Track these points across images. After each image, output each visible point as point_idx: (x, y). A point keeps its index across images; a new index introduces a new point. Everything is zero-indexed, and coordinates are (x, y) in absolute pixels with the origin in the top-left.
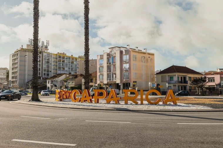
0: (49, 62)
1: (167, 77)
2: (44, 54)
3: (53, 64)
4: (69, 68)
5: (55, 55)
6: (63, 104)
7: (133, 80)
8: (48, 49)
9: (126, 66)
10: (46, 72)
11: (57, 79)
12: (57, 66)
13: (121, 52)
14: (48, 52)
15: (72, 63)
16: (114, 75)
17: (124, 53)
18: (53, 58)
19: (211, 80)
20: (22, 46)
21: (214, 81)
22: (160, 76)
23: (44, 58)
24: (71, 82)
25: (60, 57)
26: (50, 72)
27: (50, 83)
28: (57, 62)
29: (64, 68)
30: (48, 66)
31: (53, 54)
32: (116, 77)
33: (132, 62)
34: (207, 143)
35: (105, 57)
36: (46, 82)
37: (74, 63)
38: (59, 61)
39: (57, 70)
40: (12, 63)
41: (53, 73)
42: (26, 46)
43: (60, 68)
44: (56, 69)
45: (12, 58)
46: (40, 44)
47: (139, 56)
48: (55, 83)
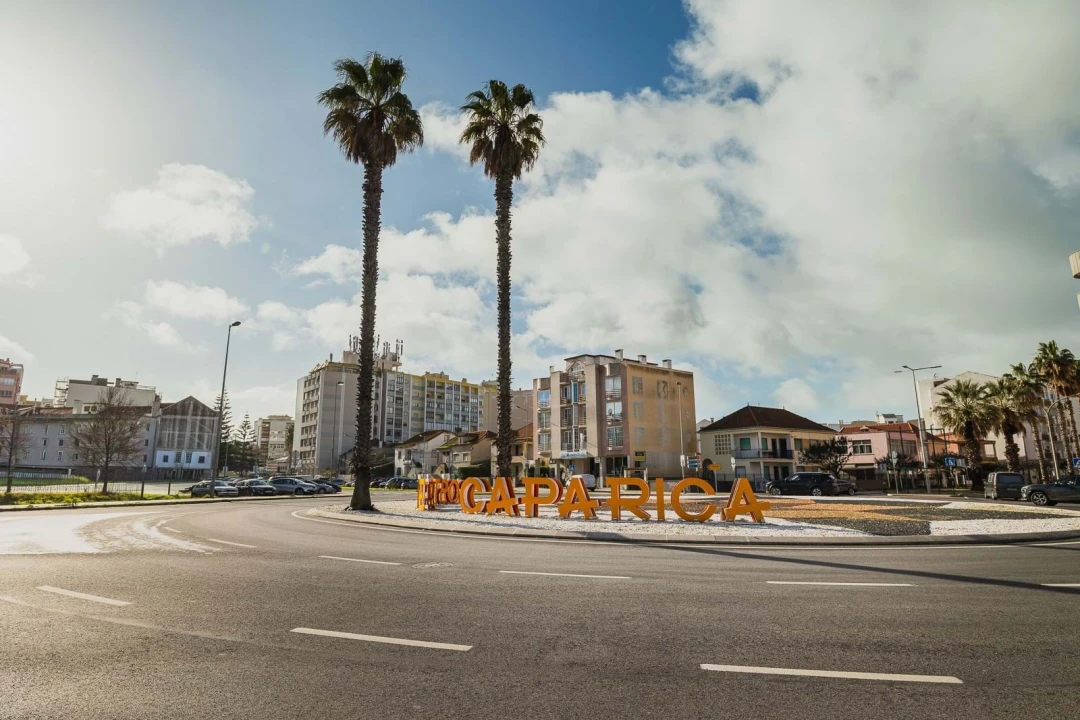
0: (401, 399)
1: (732, 438)
2: (390, 377)
3: (412, 403)
4: (457, 416)
5: (420, 381)
6: (438, 519)
7: (633, 448)
8: (400, 364)
9: (614, 408)
10: (393, 427)
11: (422, 446)
12: (422, 409)
13: (600, 370)
14: (399, 370)
15: (466, 400)
16: (581, 435)
17: (608, 373)
18: (414, 387)
19: (862, 447)
20: (331, 355)
21: (871, 451)
22: (711, 436)
23: (388, 387)
24: (461, 454)
25: (431, 384)
26: (405, 425)
27: (403, 457)
28: (423, 399)
29: (442, 416)
30: (399, 411)
31: (414, 377)
32: (585, 439)
33: (632, 399)
34: (860, 647)
35: (556, 384)
36: (393, 455)
37: (471, 400)
38: (428, 396)
39: (422, 420)
40: (302, 402)
41: (413, 430)
42: (342, 356)
43: (430, 415)
44: (419, 417)
45: (302, 390)
46: (378, 350)
47: (649, 379)
48: (417, 458)
